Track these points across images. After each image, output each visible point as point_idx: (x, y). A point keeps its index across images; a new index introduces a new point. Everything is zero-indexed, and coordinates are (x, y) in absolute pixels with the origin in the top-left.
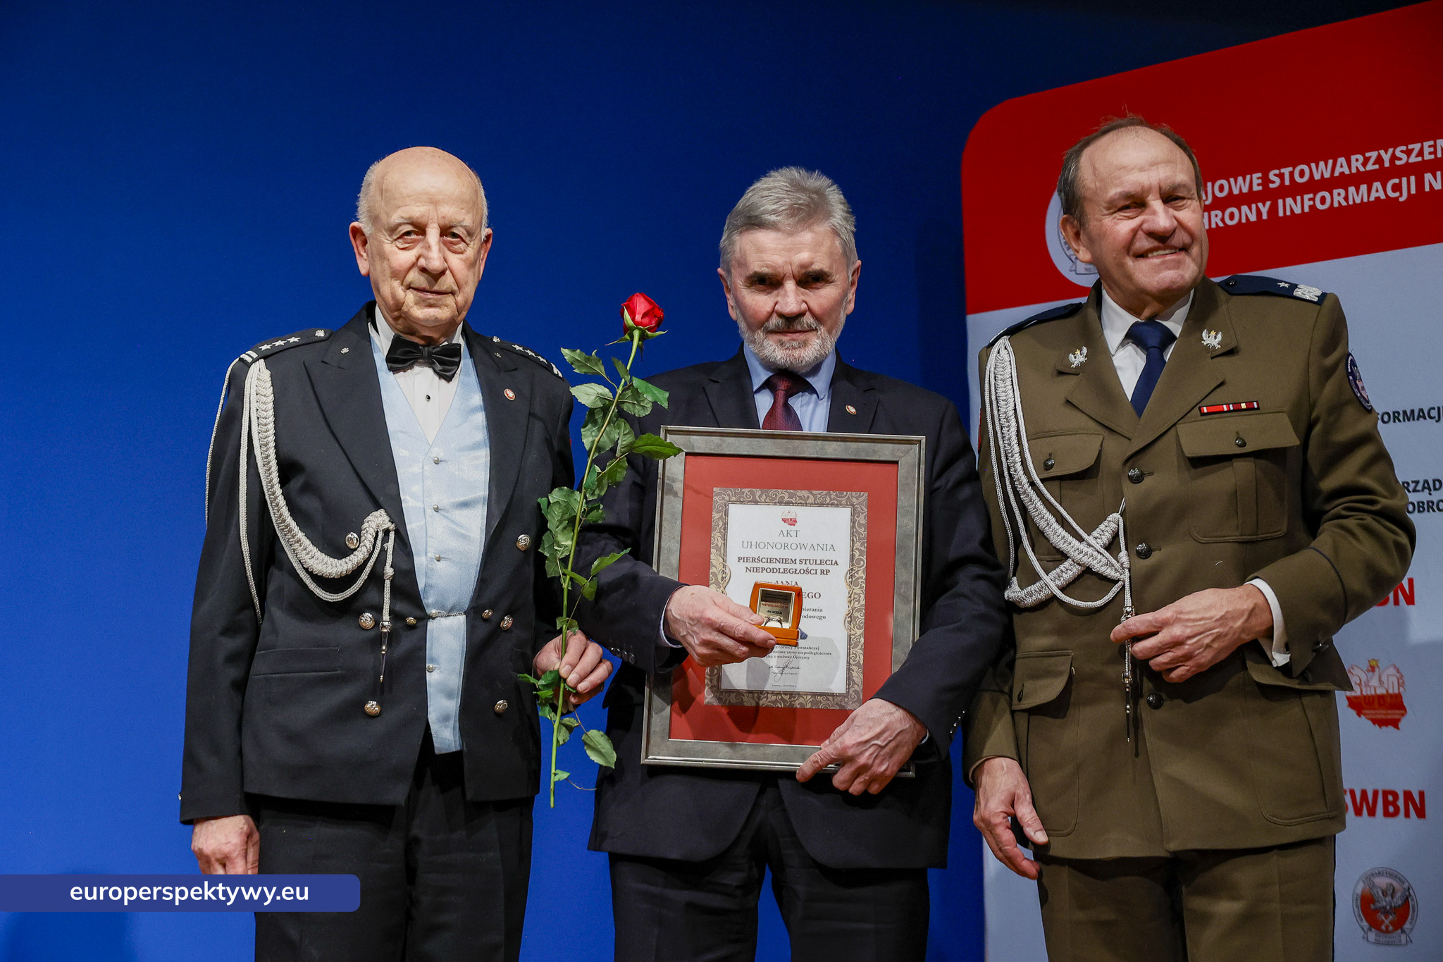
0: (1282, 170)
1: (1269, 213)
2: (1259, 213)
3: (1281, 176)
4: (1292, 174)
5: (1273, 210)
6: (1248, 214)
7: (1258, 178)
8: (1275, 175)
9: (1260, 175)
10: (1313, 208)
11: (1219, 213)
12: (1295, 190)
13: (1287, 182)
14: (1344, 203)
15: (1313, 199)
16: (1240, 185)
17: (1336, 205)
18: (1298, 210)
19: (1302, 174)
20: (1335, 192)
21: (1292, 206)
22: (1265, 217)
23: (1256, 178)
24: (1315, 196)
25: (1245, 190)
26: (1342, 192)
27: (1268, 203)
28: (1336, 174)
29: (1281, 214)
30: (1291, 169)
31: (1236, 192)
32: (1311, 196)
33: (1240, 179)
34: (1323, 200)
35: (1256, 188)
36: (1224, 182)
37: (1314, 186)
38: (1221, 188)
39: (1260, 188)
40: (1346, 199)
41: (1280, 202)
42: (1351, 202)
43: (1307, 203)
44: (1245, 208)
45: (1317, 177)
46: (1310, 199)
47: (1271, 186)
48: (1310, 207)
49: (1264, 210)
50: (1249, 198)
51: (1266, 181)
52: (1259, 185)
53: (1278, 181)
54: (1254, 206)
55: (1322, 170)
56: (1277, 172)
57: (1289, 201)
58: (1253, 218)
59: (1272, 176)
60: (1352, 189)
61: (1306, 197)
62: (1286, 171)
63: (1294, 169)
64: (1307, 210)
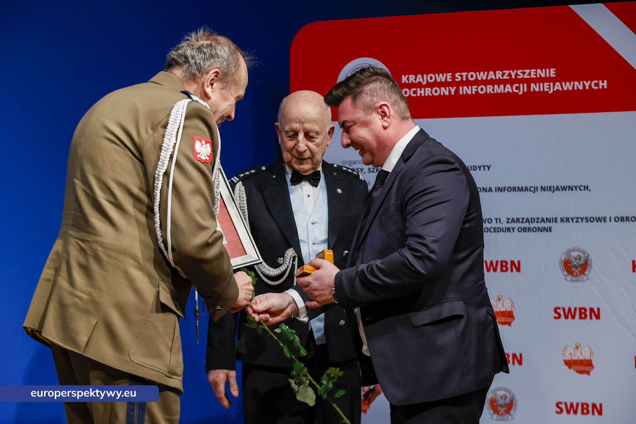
0: (462, 74)
1: (455, 92)
2: (450, 91)
3: (462, 76)
4: (467, 76)
5: (457, 91)
6: (444, 91)
7: (450, 76)
8: (459, 75)
9: (451, 74)
10: (477, 92)
11: (430, 89)
12: (468, 83)
13: (464, 79)
14: (492, 92)
15: (477, 88)
16: (441, 78)
17: (488, 92)
18: (469, 93)
19: (472, 76)
20: (488, 86)
21: (465, 90)
22: (453, 93)
23: (449, 76)
24: (478, 87)
25: (443, 80)
26: (491, 87)
27: (455, 88)
28: (489, 78)
29: (461, 93)
30: (466, 73)
31: (438, 80)
32: (476, 87)
33: (441, 75)
34: (482, 89)
35: (449, 80)
36: (432, 75)
37: (477, 83)
38: (431, 78)
39: (451, 80)
40: (493, 90)
41: (461, 88)
42: (495, 92)
43: (474, 90)
44: (443, 89)
45: (479, 78)
46: (476, 88)
47: (456, 80)
48: (476, 92)
49: (453, 90)
50: (445, 84)
51: (454, 77)
52: (450, 79)
53: (460, 78)
54: (447, 88)
55: (482, 76)
56: (459, 74)
57: (465, 88)
58: (447, 93)
59: (457, 75)
60: (496, 86)
61: (474, 87)
62: (464, 74)
63: (468, 73)
64: (474, 93)
